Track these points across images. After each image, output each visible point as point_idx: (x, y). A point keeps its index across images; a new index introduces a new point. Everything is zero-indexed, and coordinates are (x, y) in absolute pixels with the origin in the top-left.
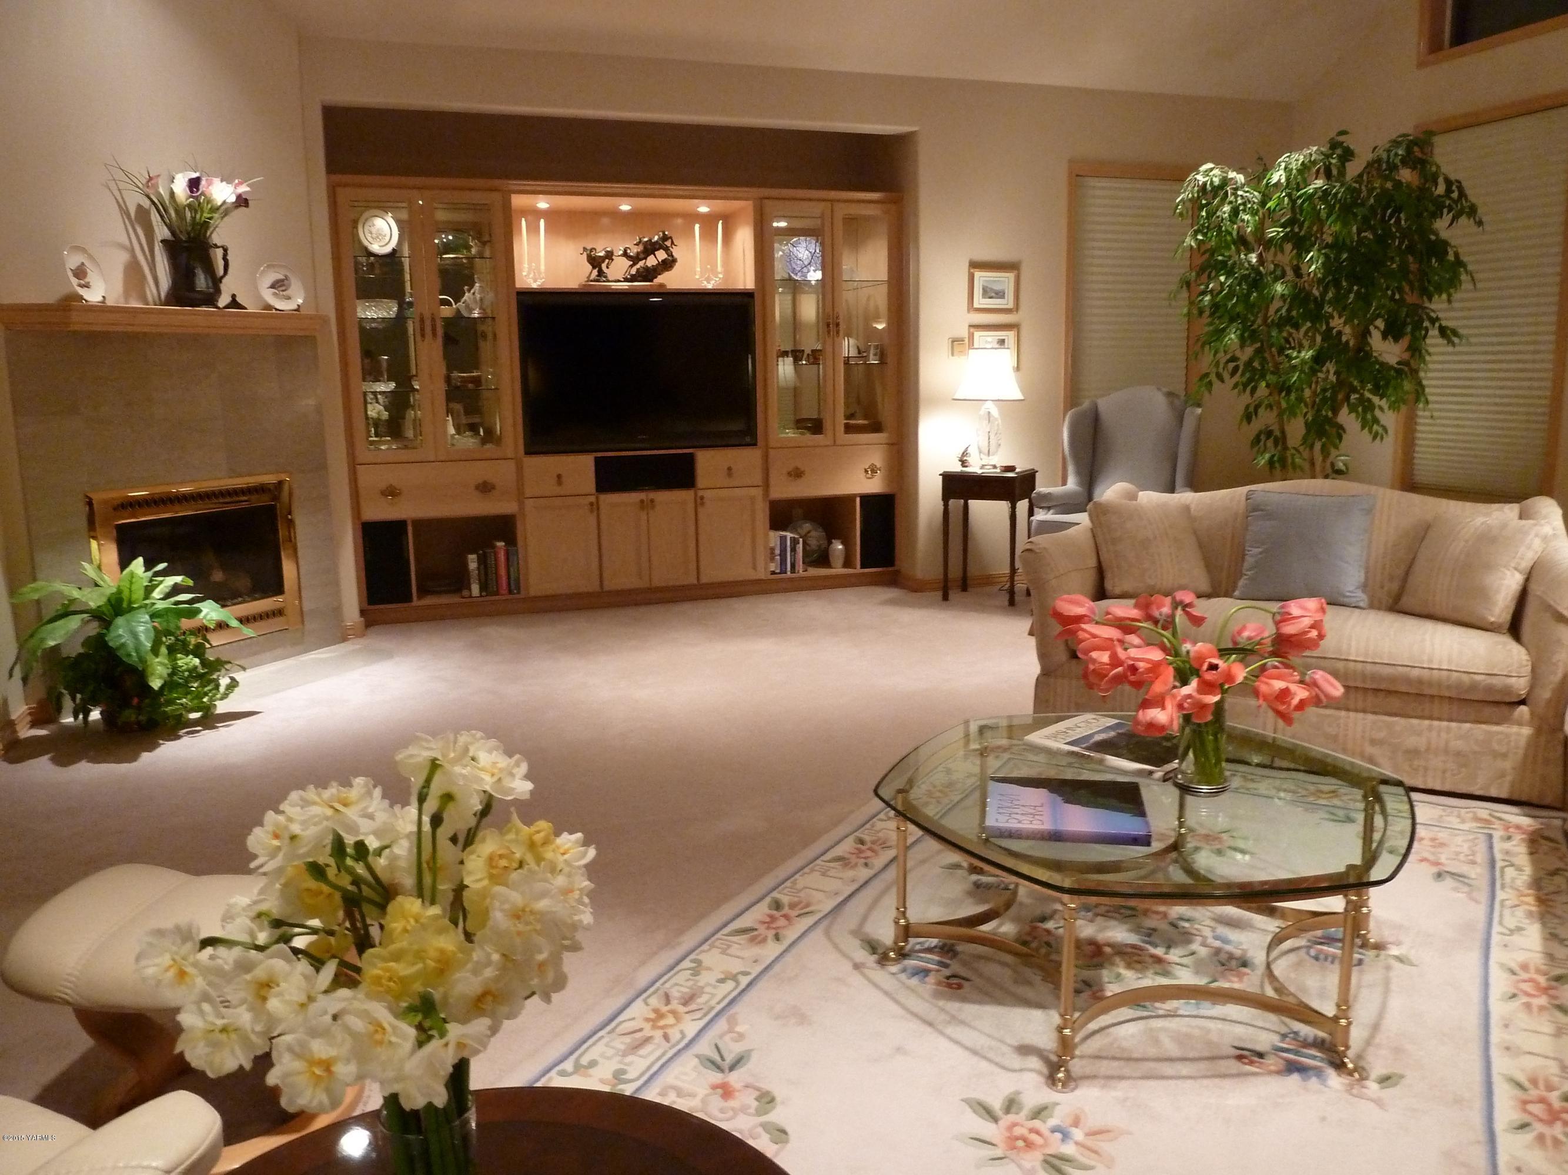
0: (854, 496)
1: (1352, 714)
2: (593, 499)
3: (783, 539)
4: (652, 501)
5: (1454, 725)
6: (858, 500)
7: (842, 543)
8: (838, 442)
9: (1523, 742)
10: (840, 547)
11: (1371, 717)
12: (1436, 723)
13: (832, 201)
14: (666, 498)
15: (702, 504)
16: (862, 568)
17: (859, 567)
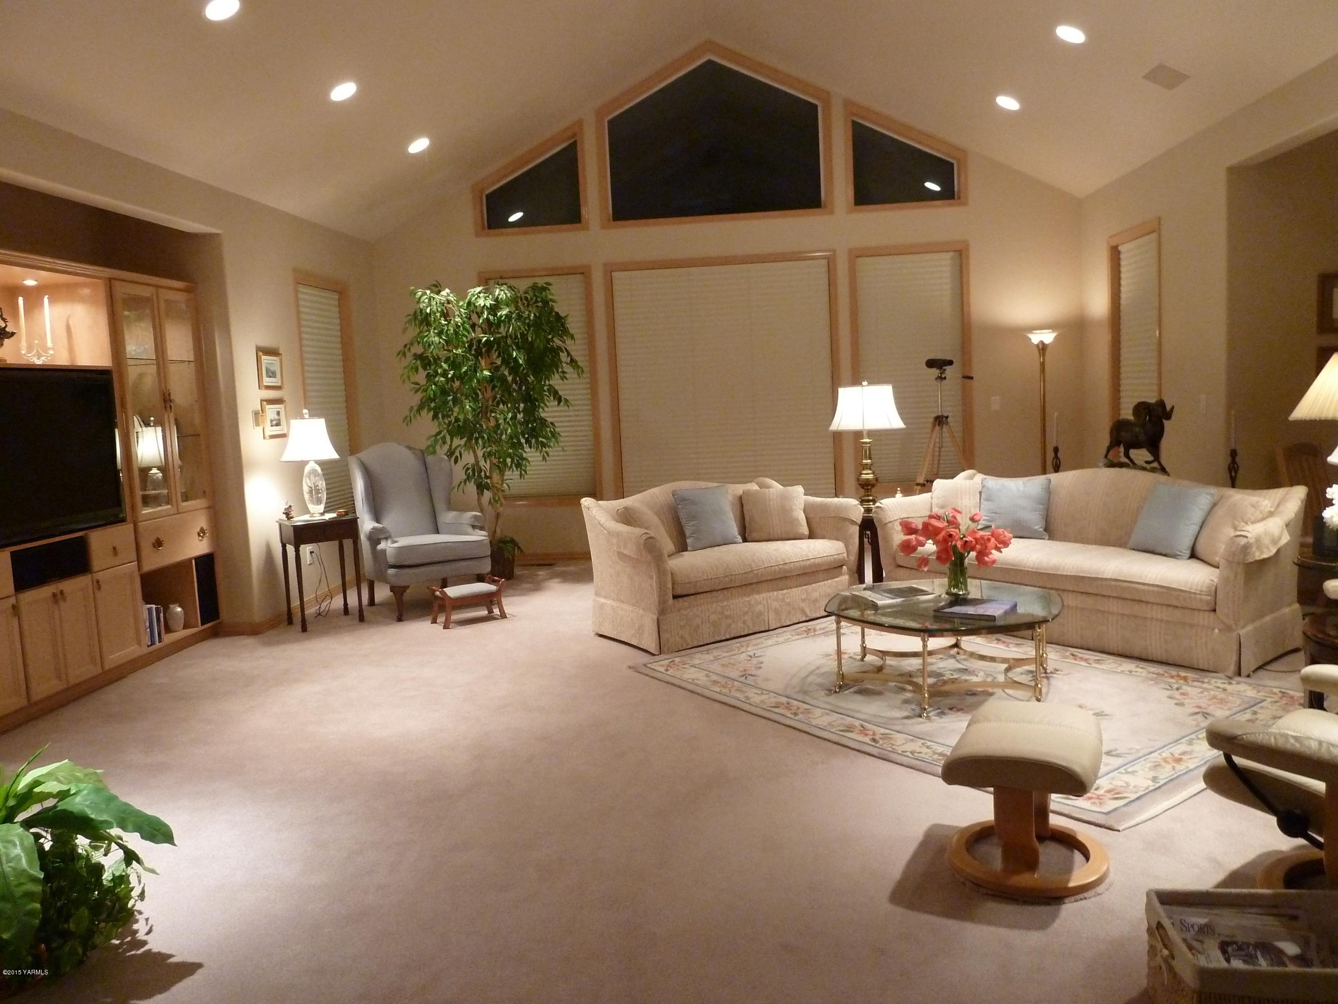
0: (190, 560)
1: (793, 589)
2: (13, 600)
3: (150, 610)
4: (62, 593)
5: (826, 582)
6: (193, 562)
7: (180, 606)
8: (180, 511)
9: (847, 581)
10: (179, 609)
11: (800, 588)
12: (820, 583)
13: (157, 287)
14: (73, 586)
15: (99, 588)
16: (202, 625)
17: (200, 624)
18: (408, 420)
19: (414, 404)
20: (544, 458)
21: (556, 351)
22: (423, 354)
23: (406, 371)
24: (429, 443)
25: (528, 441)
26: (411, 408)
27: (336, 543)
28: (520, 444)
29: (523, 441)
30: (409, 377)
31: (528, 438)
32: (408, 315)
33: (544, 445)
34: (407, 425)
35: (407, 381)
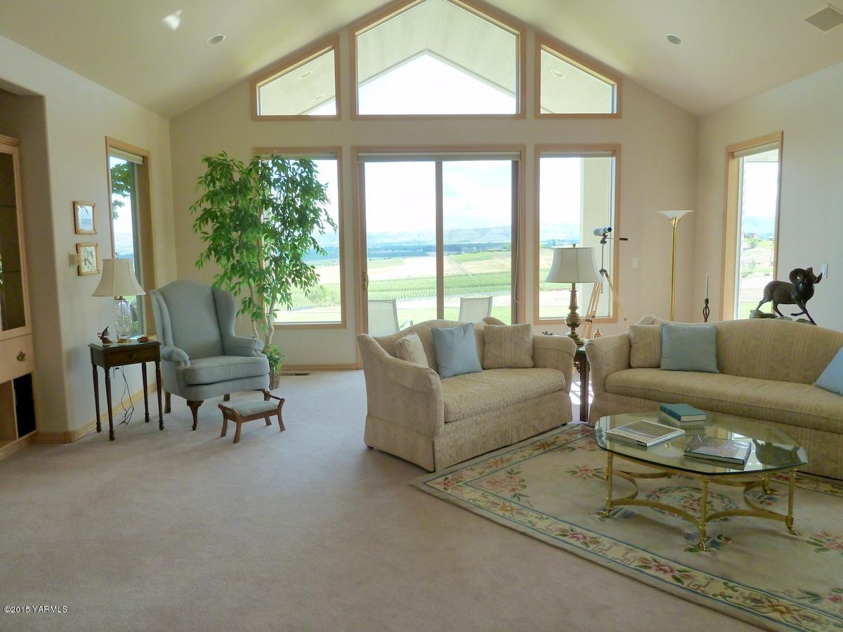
0: (9, 382)
6: (13, 384)
16: (19, 437)
17: (18, 436)
18: (199, 264)
19: (203, 252)
20: (306, 294)
21: (316, 211)
22: (211, 209)
23: (198, 222)
24: (215, 280)
25: (293, 280)
26: (202, 254)
27: (140, 365)
28: (288, 283)
29: (290, 280)
30: (200, 227)
31: (294, 278)
32: (201, 177)
33: (306, 284)
34: (199, 267)
35: (199, 231)
